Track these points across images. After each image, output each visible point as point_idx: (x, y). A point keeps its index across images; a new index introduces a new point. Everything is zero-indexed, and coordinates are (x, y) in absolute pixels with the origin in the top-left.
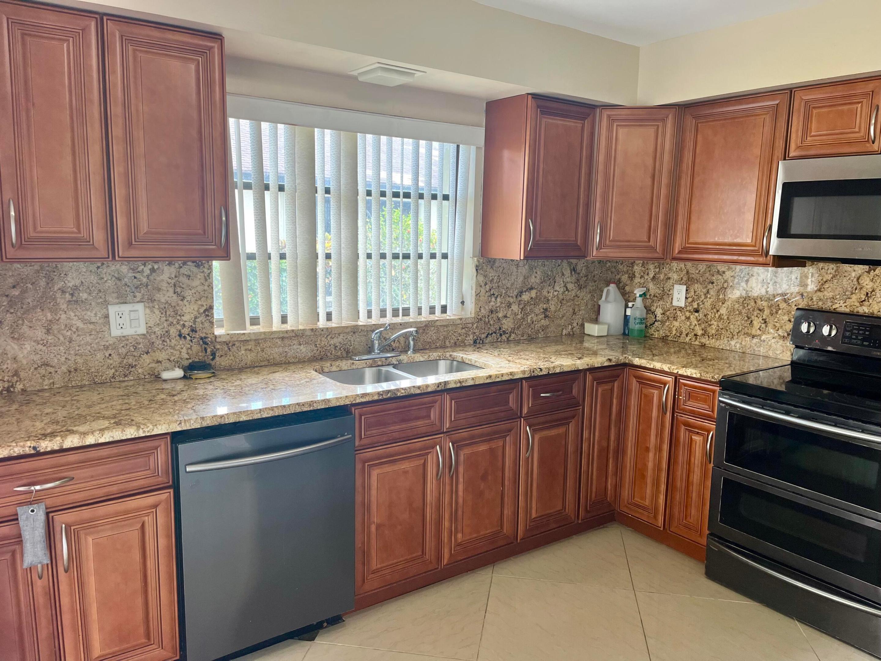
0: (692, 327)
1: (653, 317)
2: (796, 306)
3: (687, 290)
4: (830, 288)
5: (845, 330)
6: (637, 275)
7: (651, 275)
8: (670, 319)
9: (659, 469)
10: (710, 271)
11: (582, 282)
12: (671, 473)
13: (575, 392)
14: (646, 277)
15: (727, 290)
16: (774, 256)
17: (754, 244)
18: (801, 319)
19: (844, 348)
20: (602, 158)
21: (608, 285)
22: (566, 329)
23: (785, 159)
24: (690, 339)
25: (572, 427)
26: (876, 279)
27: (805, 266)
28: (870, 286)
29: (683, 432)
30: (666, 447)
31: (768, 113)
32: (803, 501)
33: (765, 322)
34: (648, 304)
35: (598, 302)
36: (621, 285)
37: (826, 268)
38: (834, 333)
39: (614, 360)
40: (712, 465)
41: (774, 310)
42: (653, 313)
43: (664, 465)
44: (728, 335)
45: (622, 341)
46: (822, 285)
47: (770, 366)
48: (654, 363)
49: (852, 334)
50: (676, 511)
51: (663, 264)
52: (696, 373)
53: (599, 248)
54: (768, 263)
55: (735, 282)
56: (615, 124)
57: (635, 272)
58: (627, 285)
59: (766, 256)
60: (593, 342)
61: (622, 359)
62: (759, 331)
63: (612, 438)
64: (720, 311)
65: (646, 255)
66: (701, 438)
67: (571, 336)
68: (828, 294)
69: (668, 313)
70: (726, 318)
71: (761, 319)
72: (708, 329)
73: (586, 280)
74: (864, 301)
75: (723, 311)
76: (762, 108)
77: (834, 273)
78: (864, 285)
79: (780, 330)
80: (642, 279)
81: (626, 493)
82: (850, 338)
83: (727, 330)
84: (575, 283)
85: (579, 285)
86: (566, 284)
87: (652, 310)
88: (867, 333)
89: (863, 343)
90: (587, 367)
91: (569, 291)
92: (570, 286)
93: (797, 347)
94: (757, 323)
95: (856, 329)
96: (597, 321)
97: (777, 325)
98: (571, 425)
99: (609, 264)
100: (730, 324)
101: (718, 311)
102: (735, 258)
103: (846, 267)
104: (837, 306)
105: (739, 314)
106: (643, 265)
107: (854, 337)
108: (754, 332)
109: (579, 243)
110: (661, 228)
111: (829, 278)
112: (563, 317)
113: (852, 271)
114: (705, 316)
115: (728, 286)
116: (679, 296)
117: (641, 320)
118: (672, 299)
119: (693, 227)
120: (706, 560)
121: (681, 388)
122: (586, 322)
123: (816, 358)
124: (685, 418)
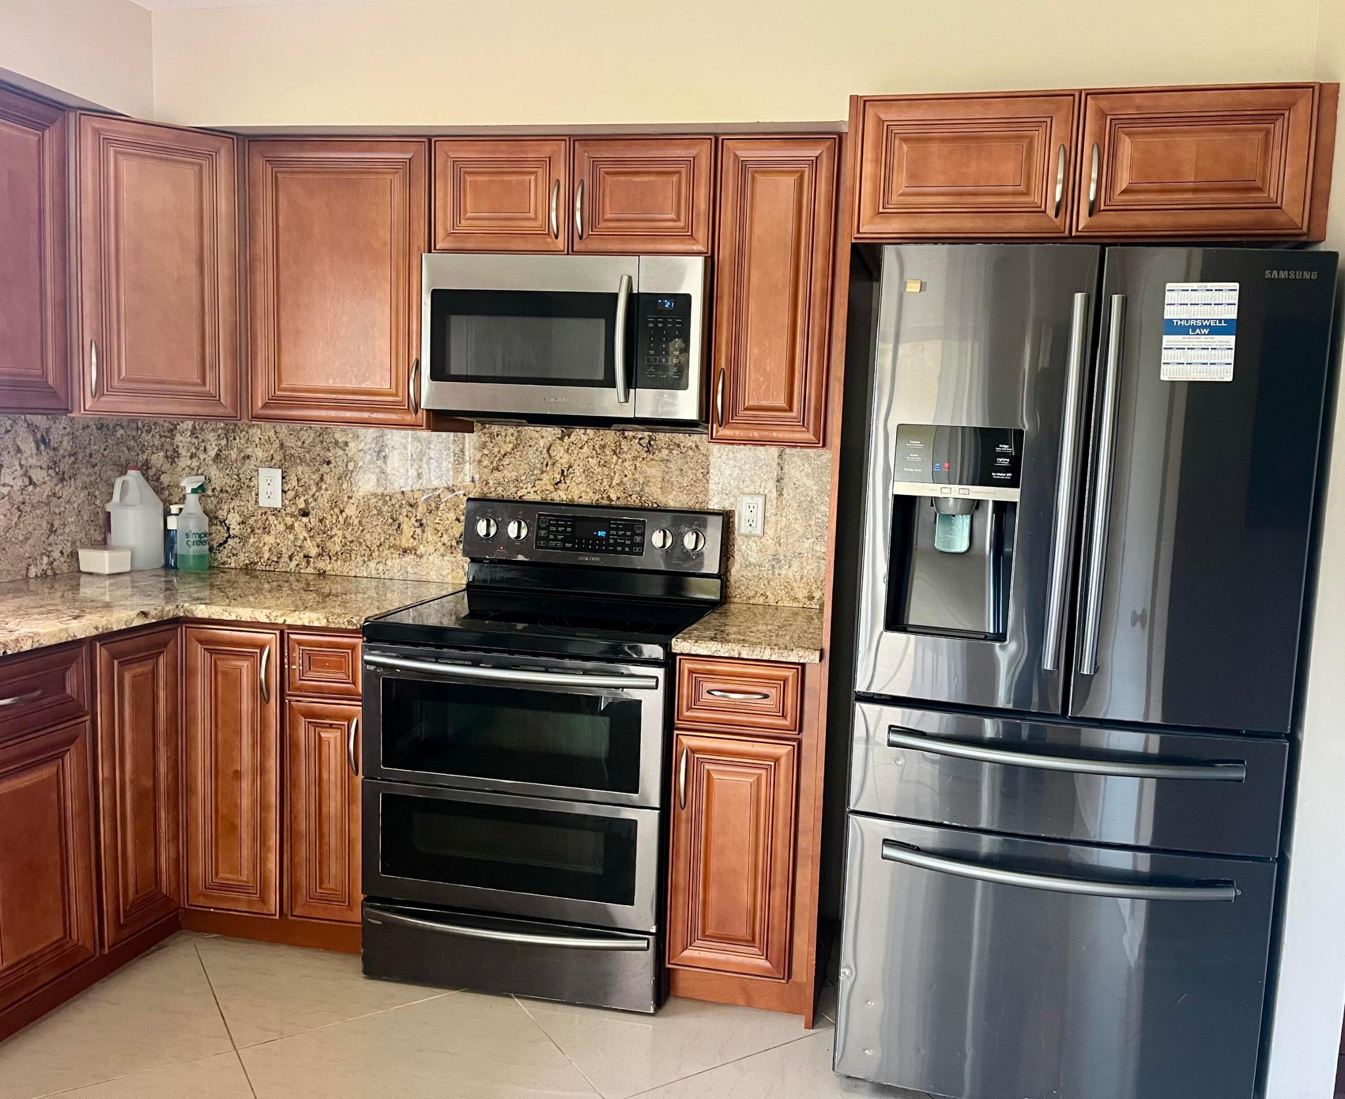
0: (299, 543)
1: (223, 530)
2: (464, 495)
3: (283, 478)
4: (511, 465)
5: (539, 528)
6: (183, 452)
7: (213, 453)
8: (257, 531)
9: (264, 808)
10: (322, 442)
11: (64, 466)
12: (287, 808)
13: (71, 687)
14: (202, 456)
15: (354, 474)
16: (427, 410)
17: (394, 392)
18: (475, 515)
19: (541, 555)
20: (88, 211)
21: (123, 473)
22: (36, 566)
23: (430, 251)
24: (298, 565)
25: (70, 761)
26: (572, 448)
27: (472, 432)
28: (566, 460)
29: (303, 730)
30: (273, 764)
31: (396, 173)
32: (508, 802)
33: (421, 525)
34: (210, 506)
35: (103, 508)
36: (151, 472)
37: (503, 434)
38: (524, 533)
39: (153, 613)
40: (361, 776)
41: (433, 505)
42: (223, 522)
43: (273, 798)
44: (363, 552)
45: (163, 579)
46: (500, 460)
47: (435, 596)
48: (236, 609)
49: (549, 532)
50: (302, 875)
51: (234, 431)
52: (318, 619)
53: (99, 392)
54: (420, 423)
55: (366, 461)
56: (112, 150)
57: (178, 447)
58: (163, 473)
59: (416, 412)
60: (101, 585)
61: (170, 610)
62: (412, 540)
63: (163, 768)
64: (346, 510)
65: (200, 410)
66: (338, 733)
67: (50, 577)
68: (509, 474)
69: (251, 521)
70: (356, 522)
71: (413, 519)
72: (328, 544)
73: (74, 463)
74: (560, 482)
75: (351, 511)
76: (385, 161)
77: (515, 442)
78: (557, 458)
79: (445, 536)
80: (194, 460)
81: (199, 869)
82: (547, 539)
83: (360, 543)
84: (49, 468)
85: (57, 473)
86: (27, 471)
87: (221, 517)
88: (569, 529)
89: (564, 545)
90: (95, 632)
91: (35, 485)
92: (38, 475)
93: (473, 560)
94: (408, 527)
95: (553, 525)
96: (105, 544)
97: (440, 527)
98: (67, 757)
99: (122, 432)
100: (365, 531)
101: (342, 511)
102: (366, 415)
103: (530, 431)
104: (524, 491)
105: (378, 514)
106: (193, 433)
107: (551, 537)
108: (405, 544)
109: (51, 382)
110: (225, 357)
111: (509, 450)
112: (27, 539)
113: (540, 438)
114: (321, 521)
115: (355, 467)
116: (269, 489)
117: (200, 536)
118: (257, 495)
119: (286, 360)
120: (364, 946)
121: (294, 650)
122: (82, 548)
123: (501, 575)
124: (305, 703)
